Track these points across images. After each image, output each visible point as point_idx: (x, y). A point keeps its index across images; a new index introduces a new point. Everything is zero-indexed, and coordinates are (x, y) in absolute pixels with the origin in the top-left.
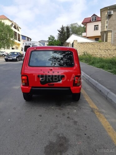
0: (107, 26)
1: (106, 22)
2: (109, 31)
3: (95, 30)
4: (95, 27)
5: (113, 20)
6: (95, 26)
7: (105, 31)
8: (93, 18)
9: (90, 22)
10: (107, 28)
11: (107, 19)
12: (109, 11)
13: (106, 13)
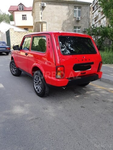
0: (41, 17)
1: (40, 14)
2: (43, 22)
3: (23, 20)
4: (23, 17)
5: (47, 12)
6: (23, 15)
7: (40, 22)
8: (20, 7)
9: (17, 10)
10: (42, 19)
11: (41, 10)
12: (42, 3)
13: (40, 4)
